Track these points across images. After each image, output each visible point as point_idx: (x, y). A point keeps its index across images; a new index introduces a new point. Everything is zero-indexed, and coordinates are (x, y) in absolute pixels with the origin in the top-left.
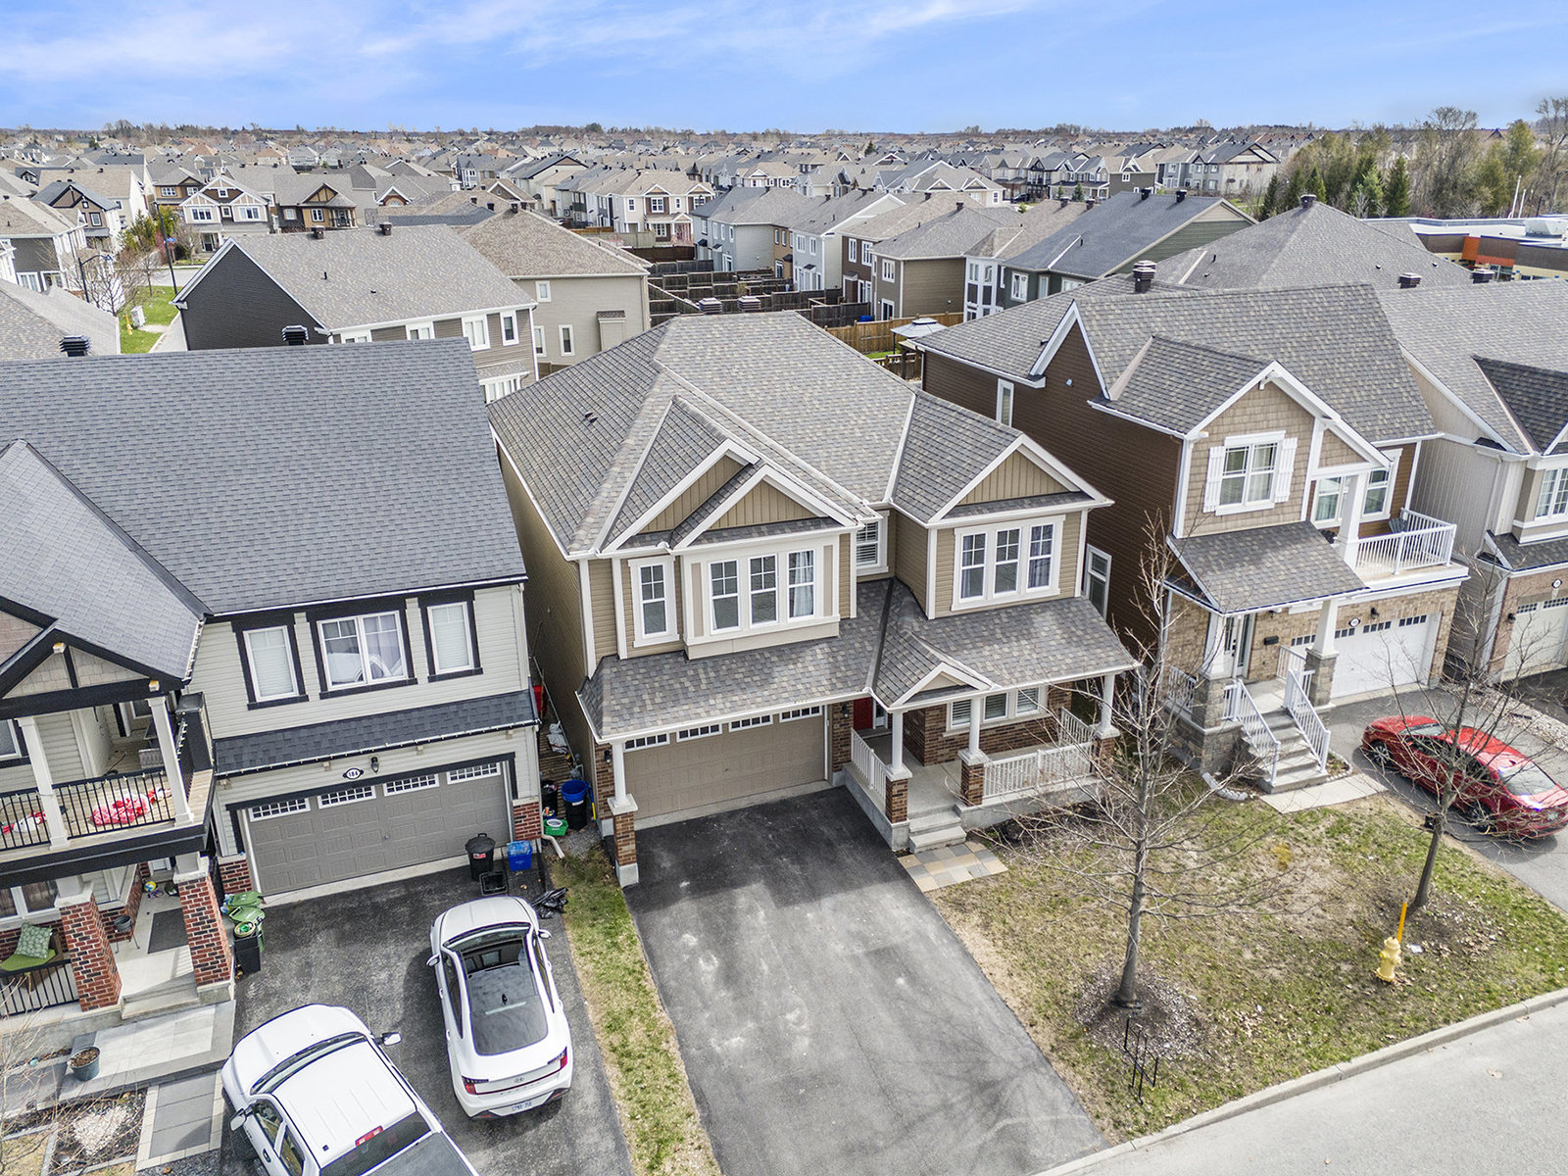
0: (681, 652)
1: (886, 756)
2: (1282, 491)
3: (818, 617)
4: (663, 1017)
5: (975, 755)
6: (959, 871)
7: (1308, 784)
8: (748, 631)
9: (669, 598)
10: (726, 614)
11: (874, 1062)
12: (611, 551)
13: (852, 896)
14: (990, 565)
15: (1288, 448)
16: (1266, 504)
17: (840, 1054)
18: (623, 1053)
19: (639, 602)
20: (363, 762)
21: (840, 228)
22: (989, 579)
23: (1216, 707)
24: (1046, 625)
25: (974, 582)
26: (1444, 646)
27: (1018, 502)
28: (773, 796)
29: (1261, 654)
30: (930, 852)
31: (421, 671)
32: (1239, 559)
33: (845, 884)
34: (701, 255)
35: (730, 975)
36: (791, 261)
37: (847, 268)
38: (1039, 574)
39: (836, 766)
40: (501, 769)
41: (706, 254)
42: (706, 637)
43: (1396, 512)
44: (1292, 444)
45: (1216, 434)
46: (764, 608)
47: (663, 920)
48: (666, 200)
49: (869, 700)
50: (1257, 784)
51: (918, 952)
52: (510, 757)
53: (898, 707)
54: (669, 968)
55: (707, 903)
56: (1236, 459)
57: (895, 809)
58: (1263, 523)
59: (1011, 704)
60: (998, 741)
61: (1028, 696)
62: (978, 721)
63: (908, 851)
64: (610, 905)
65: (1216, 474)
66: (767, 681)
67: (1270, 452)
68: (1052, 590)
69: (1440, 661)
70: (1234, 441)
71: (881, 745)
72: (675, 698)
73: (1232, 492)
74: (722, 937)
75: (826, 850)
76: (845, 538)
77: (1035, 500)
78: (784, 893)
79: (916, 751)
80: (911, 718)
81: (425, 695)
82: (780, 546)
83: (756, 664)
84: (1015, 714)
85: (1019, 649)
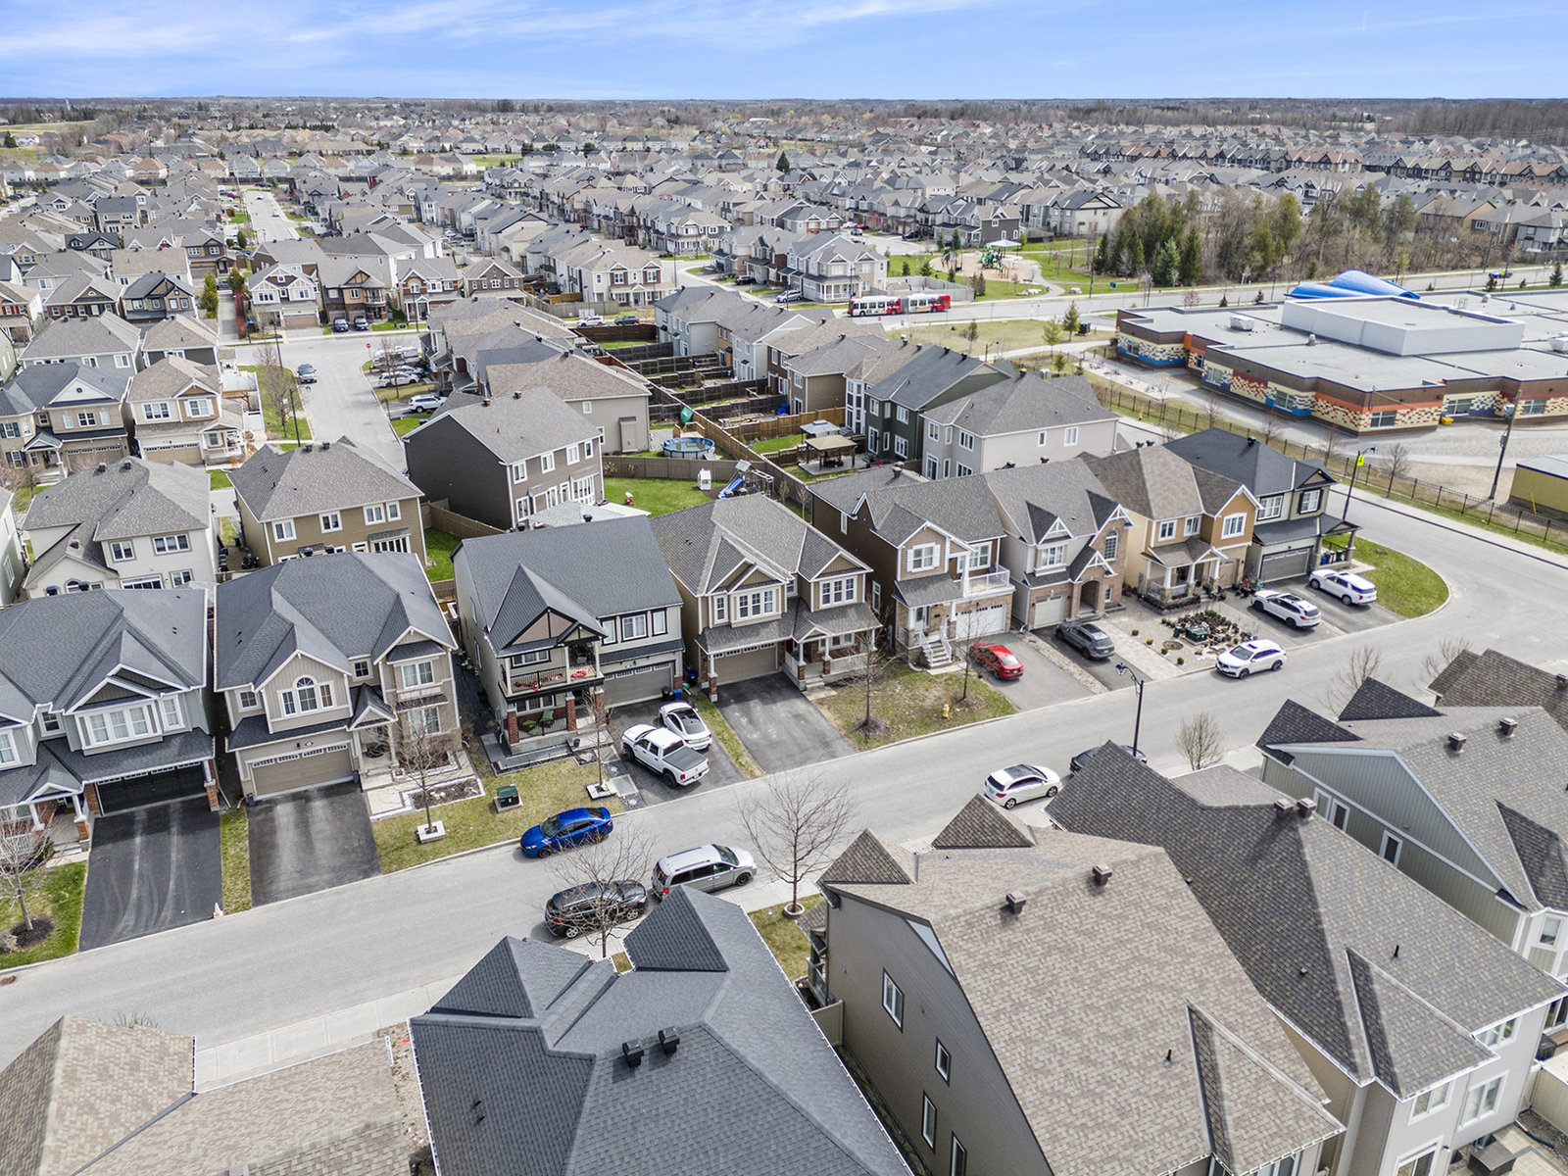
0: (729, 625)
1: (797, 659)
2: (936, 563)
3: (774, 612)
4: (733, 732)
5: (827, 657)
6: (822, 695)
7: (944, 666)
8: (751, 618)
9: (725, 608)
10: (744, 613)
11: (794, 739)
12: (709, 594)
13: (786, 702)
14: (832, 593)
15: (937, 548)
16: (931, 568)
17: (785, 737)
18: (723, 740)
19: (716, 609)
20: (631, 663)
21: (767, 339)
22: (832, 598)
23: (912, 640)
24: (852, 612)
25: (827, 599)
26: (1009, 616)
27: (840, 572)
28: (758, 676)
29: (933, 622)
30: (812, 689)
31: (650, 634)
32: (919, 588)
33: (784, 699)
34: (662, 337)
35: (751, 722)
36: (731, 352)
37: (771, 368)
38: (850, 595)
39: (780, 664)
40: (670, 665)
41: (666, 338)
42: (738, 620)
43: (993, 565)
44: (939, 546)
45: (909, 546)
46: (756, 610)
47: (728, 710)
48: (626, 274)
49: (791, 640)
50: (926, 666)
51: (808, 715)
52: (674, 661)
53: (801, 641)
54: (732, 721)
55: (741, 705)
56: (918, 553)
57: (801, 677)
58: (930, 574)
59: (842, 640)
60: (835, 654)
61: (848, 637)
62: (829, 646)
63: (805, 689)
64: (708, 706)
65: (911, 558)
66: (758, 634)
67: (931, 550)
68: (854, 600)
69: (1009, 622)
70: (916, 547)
71: (796, 656)
72: (729, 640)
73: (918, 564)
74: (748, 714)
75: (779, 691)
76: (783, 586)
77: (846, 571)
78: (764, 701)
79: (808, 658)
80: (805, 645)
81: (651, 641)
82: (761, 590)
83: (753, 629)
84: (844, 644)
85: (843, 621)
